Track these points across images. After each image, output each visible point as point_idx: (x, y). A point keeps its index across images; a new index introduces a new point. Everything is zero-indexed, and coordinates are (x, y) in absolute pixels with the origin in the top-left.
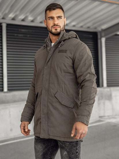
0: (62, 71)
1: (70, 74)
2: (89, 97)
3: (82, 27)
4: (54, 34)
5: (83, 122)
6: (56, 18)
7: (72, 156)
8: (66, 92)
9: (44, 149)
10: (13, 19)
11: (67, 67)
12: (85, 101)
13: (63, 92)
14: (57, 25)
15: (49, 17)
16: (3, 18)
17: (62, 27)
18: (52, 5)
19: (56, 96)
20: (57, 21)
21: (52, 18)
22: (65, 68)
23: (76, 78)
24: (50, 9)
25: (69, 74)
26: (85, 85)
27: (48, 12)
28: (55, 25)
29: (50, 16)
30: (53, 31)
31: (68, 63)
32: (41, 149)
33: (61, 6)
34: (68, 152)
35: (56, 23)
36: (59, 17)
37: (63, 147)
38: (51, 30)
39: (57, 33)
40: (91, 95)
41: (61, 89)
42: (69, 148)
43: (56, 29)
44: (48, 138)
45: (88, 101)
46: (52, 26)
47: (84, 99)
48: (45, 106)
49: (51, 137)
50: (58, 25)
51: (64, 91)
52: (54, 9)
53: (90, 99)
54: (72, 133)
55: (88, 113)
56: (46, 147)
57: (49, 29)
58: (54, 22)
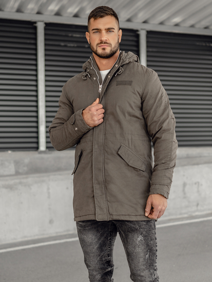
0: (127, 115)
1: (137, 119)
2: (169, 157)
3: (192, 26)
4: (101, 56)
5: (162, 194)
6: (104, 32)
7: (150, 243)
8: (135, 147)
9: (99, 240)
10: (58, 14)
11: (134, 108)
12: (163, 162)
13: (129, 147)
14: (105, 43)
15: (93, 30)
16: (38, 13)
17: (113, 46)
18: (98, 10)
19: (119, 153)
20: (106, 37)
21: (98, 31)
22: (130, 110)
23: (146, 127)
24: (96, 16)
25: (135, 119)
26: (162, 138)
27: (92, 20)
28: (101, 42)
29: (95, 28)
30: (100, 51)
31: (134, 102)
32: (95, 239)
33: (113, 12)
34: (145, 236)
35: (104, 39)
36: (109, 30)
37: (137, 229)
38: (96, 51)
39: (105, 55)
40: (172, 153)
41: (127, 142)
42: (146, 230)
43: (104, 49)
44: (110, 219)
45: (168, 162)
46: (98, 44)
47: (162, 160)
48: (100, 170)
49: (115, 218)
50: (108, 42)
51: (130, 144)
52: (102, 17)
53: (171, 160)
54: (147, 212)
55: (169, 181)
56: (102, 235)
57: (94, 49)
58: (101, 37)
